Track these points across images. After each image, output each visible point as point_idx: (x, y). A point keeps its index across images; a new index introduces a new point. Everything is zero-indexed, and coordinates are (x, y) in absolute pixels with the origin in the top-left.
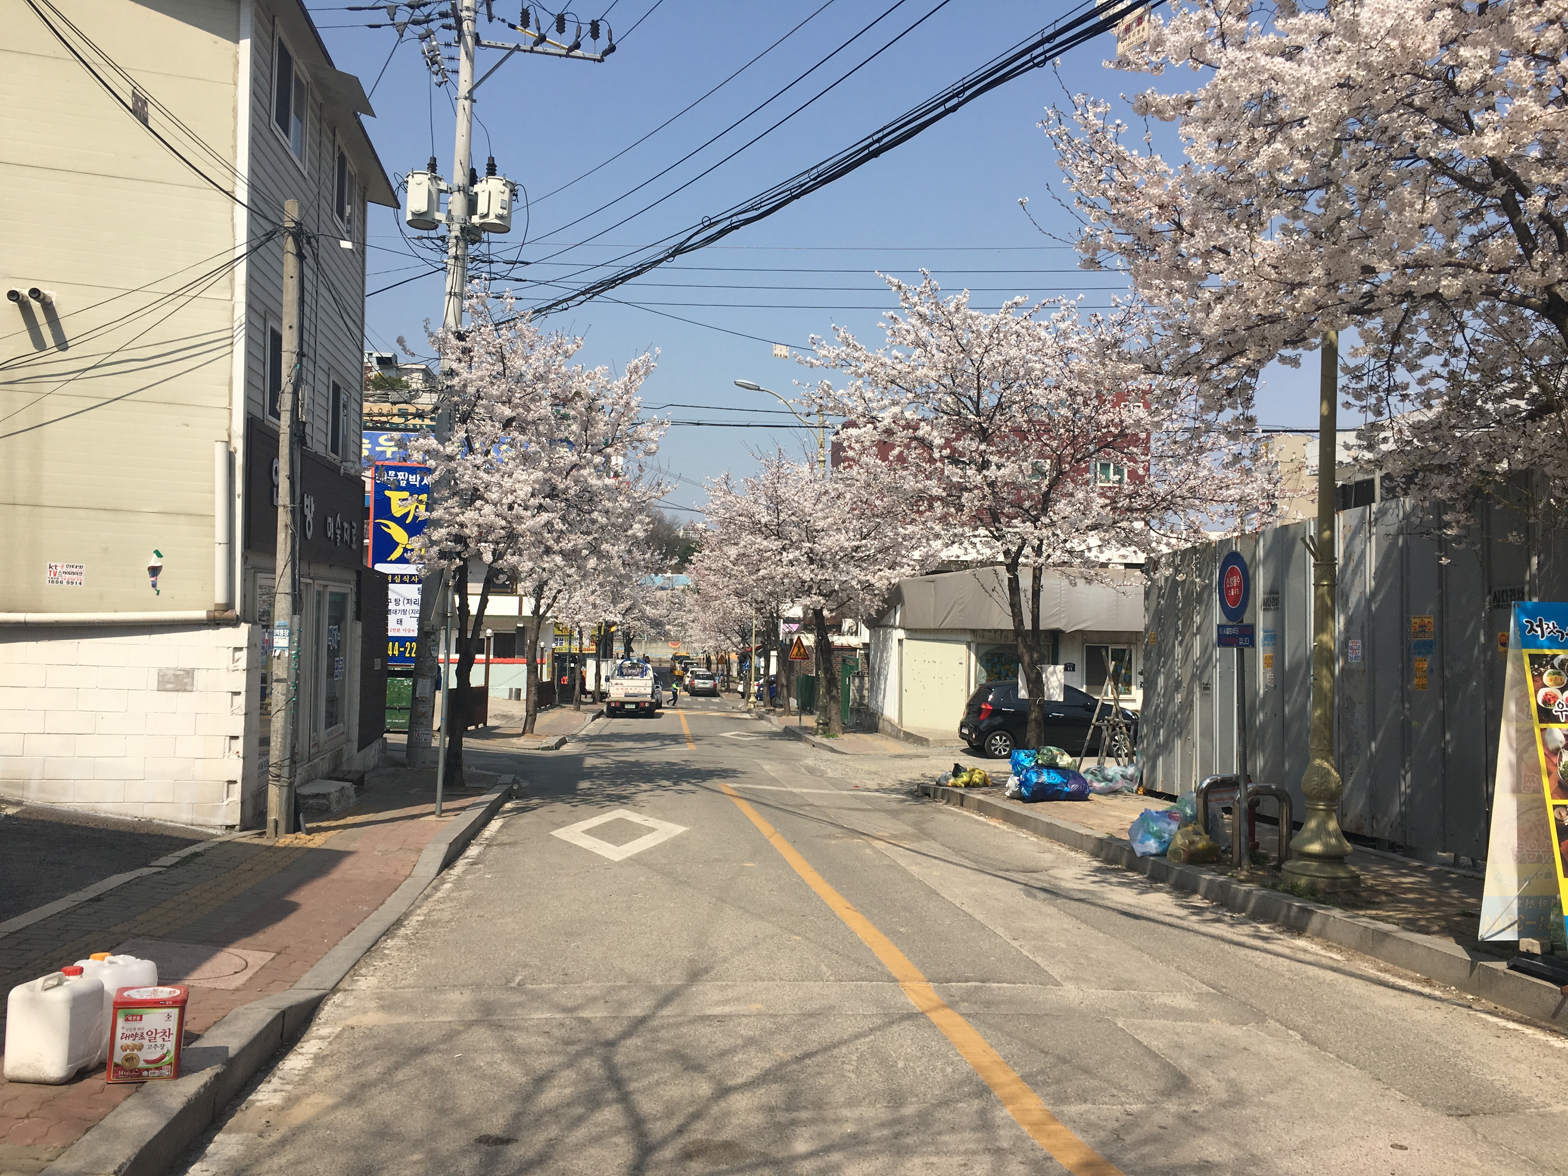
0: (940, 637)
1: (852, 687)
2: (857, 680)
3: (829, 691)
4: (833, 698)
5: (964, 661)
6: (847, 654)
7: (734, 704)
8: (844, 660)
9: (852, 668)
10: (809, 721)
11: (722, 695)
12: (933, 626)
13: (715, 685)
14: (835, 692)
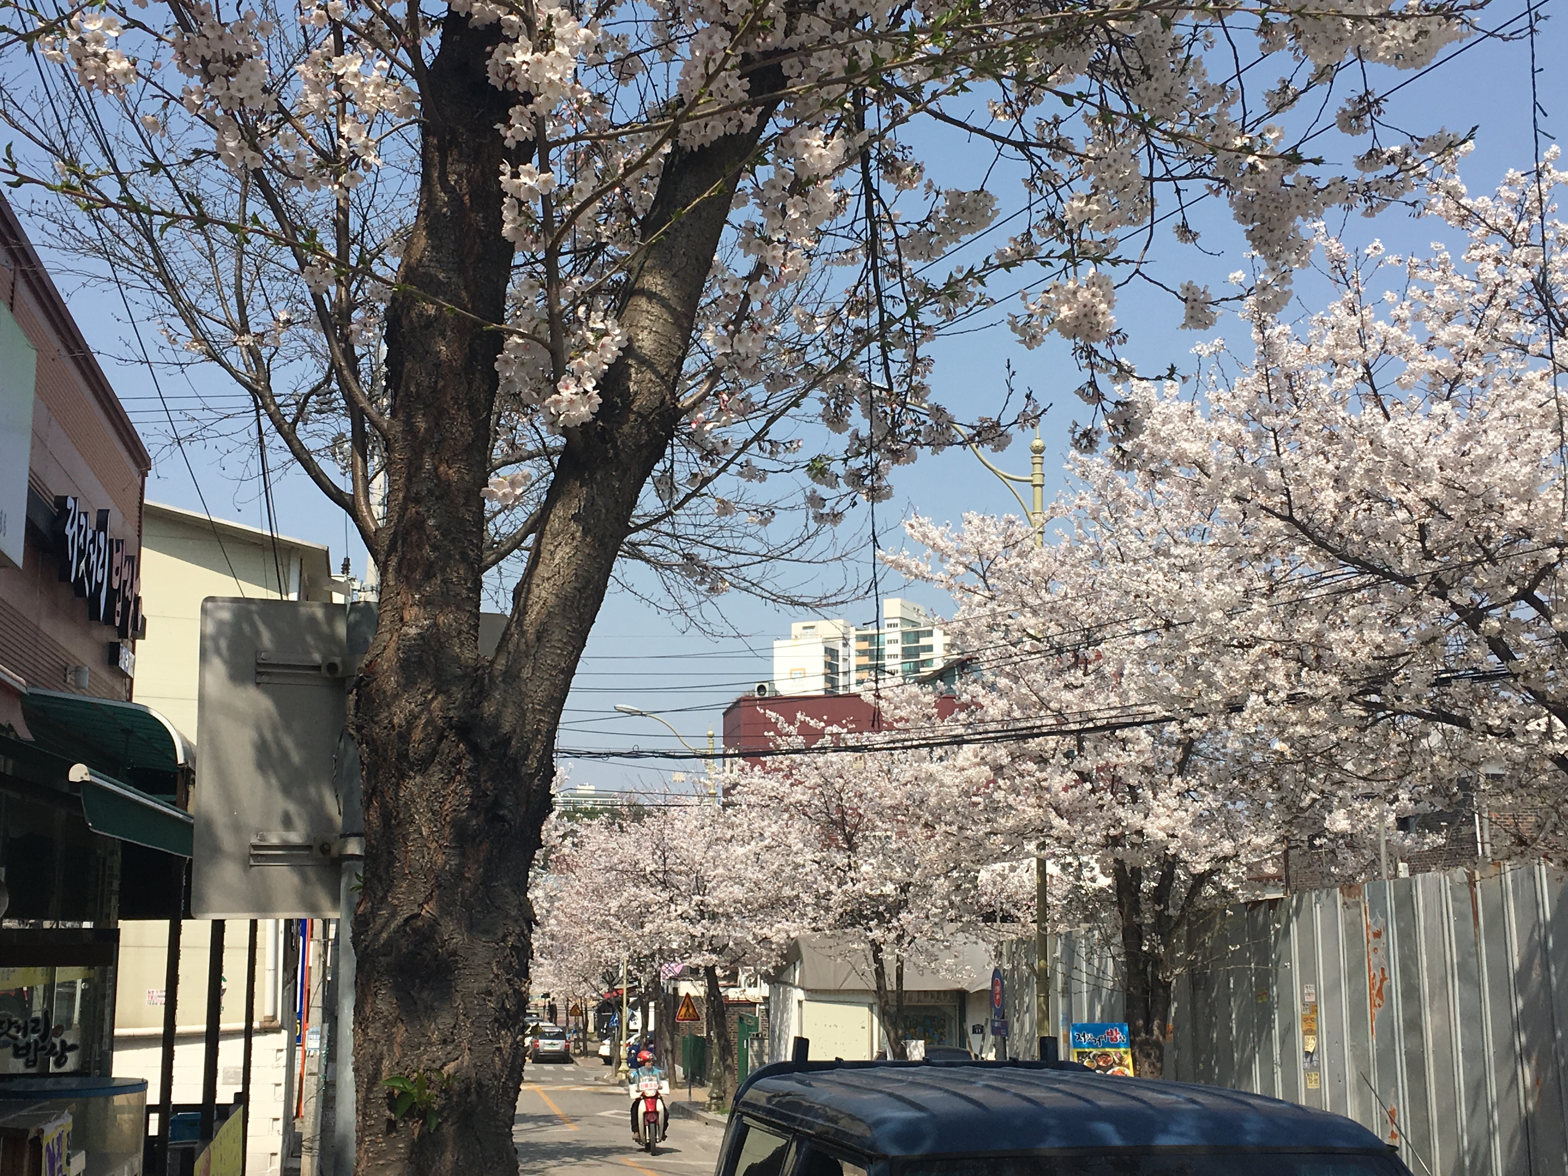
0: (841, 998)
1: (750, 1053)
2: (756, 1044)
3: (723, 1059)
4: (727, 1068)
5: (867, 1025)
6: (744, 1011)
7: (598, 1074)
8: (741, 1019)
9: (750, 1028)
10: (701, 1094)
11: (576, 1059)
12: (832, 987)
13: (567, 1047)
14: (729, 1061)
